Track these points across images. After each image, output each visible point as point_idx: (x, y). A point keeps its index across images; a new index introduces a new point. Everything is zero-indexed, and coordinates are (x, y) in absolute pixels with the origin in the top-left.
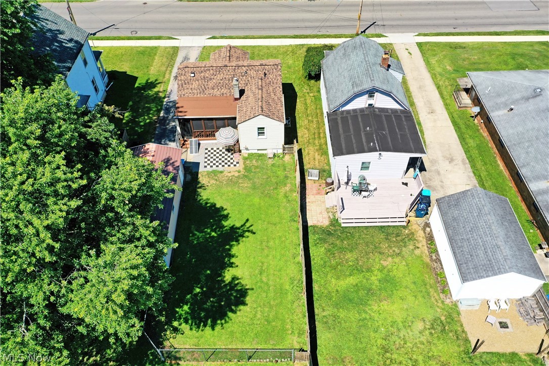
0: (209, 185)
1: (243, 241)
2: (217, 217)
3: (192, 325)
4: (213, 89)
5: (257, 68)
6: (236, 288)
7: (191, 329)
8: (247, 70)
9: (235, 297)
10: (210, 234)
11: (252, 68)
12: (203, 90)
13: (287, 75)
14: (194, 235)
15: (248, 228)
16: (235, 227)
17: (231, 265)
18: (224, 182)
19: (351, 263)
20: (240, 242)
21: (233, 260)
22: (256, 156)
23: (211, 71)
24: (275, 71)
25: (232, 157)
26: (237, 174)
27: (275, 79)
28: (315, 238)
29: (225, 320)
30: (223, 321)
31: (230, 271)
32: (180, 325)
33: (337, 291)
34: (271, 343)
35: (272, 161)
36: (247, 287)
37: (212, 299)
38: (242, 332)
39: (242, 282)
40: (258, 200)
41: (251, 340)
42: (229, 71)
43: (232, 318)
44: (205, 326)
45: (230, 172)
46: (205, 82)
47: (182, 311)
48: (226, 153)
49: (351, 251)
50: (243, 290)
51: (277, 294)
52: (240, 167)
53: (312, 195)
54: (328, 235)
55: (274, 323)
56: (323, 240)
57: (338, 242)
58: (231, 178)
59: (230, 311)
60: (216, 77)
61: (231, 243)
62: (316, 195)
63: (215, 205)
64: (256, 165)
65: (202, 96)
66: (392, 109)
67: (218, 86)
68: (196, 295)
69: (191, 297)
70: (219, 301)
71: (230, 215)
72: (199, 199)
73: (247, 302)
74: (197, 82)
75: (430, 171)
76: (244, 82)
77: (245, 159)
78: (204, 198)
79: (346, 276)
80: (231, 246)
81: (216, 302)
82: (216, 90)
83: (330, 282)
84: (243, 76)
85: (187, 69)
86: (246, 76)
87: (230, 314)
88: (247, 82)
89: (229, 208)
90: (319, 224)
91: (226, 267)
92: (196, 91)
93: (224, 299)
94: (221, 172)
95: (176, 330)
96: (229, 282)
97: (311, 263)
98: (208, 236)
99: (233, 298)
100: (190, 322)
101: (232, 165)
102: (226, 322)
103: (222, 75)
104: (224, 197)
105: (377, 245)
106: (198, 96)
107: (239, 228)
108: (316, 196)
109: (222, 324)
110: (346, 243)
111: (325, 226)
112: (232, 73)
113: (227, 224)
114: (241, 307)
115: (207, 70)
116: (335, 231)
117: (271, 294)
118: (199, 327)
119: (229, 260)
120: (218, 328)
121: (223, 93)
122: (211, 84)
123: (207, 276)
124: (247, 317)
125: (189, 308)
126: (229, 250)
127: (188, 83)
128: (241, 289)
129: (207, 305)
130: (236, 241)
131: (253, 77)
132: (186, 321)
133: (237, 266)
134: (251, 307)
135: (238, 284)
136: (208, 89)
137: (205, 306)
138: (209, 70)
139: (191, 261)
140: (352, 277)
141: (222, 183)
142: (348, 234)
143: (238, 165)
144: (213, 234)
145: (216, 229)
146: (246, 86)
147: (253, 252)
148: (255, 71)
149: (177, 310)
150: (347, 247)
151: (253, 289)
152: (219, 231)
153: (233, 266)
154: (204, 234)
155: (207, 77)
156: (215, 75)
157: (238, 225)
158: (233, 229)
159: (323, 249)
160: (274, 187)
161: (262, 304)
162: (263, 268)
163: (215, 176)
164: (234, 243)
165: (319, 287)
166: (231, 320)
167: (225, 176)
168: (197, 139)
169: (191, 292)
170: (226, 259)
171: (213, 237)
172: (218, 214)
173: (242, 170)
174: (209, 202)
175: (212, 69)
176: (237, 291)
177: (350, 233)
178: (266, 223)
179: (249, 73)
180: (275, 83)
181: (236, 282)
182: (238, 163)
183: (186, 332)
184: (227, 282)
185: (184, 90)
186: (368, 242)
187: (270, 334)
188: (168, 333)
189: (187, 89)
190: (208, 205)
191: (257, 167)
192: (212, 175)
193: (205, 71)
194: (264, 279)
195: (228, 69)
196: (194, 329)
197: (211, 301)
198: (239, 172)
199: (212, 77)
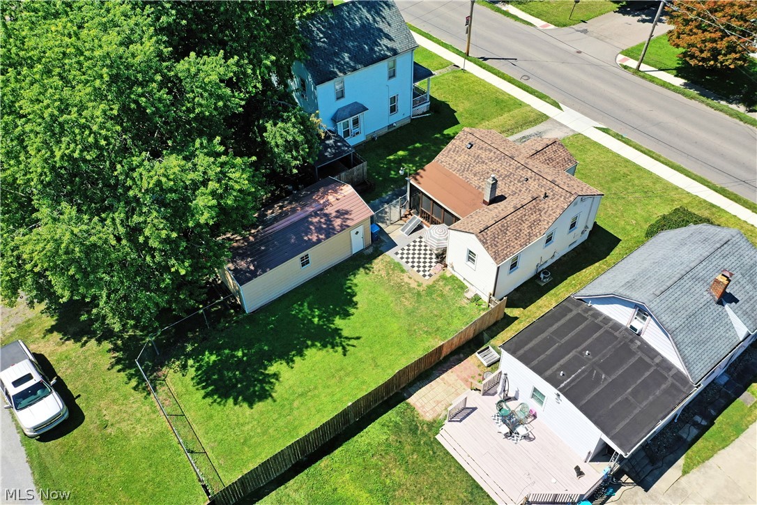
0: (376, 273)
1: (327, 351)
2: (341, 308)
3: (197, 376)
4: (475, 175)
5: (544, 183)
6: (264, 385)
7: (193, 379)
8: (531, 178)
9: (255, 392)
10: (314, 317)
11: (539, 180)
12: (465, 169)
13: (628, 227)
14: (302, 305)
15: (348, 345)
16: (340, 332)
17: (290, 361)
18: (392, 282)
19: (388, 481)
20: (325, 350)
21: (297, 359)
22: (457, 284)
23: (492, 154)
24: (562, 199)
25: (433, 264)
26: (414, 285)
27: (552, 210)
28: (392, 419)
29: (221, 401)
30: (219, 400)
31: (282, 366)
32: (192, 366)
33: (335, 490)
34: (220, 462)
35: (467, 304)
36: (274, 394)
37: (237, 373)
38: (218, 425)
39: (277, 384)
40: (396, 328)
41: (213, 440)
42: (510, 165)
43: (227, 405)
44: (204, 388)
45: (410, 278)
46: (475, 161)
47: (208, 358)
48: (434, 256)
49: (407, 471)
50: (268, 393)
51: (286, 427)
52: (427, 281)
53: (458, 376)
54: (411, 430)
55: (246, 449)
56: (397, 428)
57: (408, 448)
58: (403, 284)
59: (233, 398)
60: (490, 163)
61: (316, 343)
62: (462, 380)
63: (355, 295)
64: (445, 293)
65: (458, 175)
66: (664, 360)
67: (482, 175)
68: (234, 356)
69: (228, 354)
70: (238, 381)
71: (352, 317)
72: (349, 278)
73: (255, 406)
74: (467, 156)
75: (653, 498)
76: (514, 189)
77: (443, 278)
78: (355, 281)
79: (364, 487)
80: (313, 345)
81: (236, 379)
82: (476, 178)
83: (343, 474)
84: (519, 181)
85: (471, 136)
86: (523, 184)
87: (231, 401)
88: (517, 191)
89: (360, 310)
90: (420, 411)
91: (284, 359)
92: (456, 166)
93: (245, 383)
94: (403, 271)
95: (184, 367)
96: (268, 374)
97: (354, 437)
98: (310, 317)
99: (252, 389)
100: (199, 372)
101: (422, 273)
102: (219, 403)
103: (498, 165)
104: (371, 296)
105: (444, 497)
106: (454, 173)
107: (340, 337)
108: (459, 380)
109: (215, 401)
110: (415, 457)
111: (421, 419)
112: (511, 171)
113: (338, 322)
114: (245, 405)
115: (489, 149)
116: (423, 434)
117: (281, 423)
118: (198, 384)
119: (294, 356)
120: (209, 400)
121: (480, 187)
122: (478, 168)
123: (261, 350)
124: (238, 417)
125: (214, 361)
126: (307, 347)
127: (458, 152)
128: (268, 391)
129: (228, 373)
130: (322, 345)
131: (530, 190)
132: (197, 370)
133: (292, 368)
134: (251, 415)
135: (271, 383)
136: (469, 172)
137: (226, 373)
138: (491, 151)
139: (269, 324)
140: (368, 495)
141: (390, 282)
142: (431, 452)
143: (427, 277)
144: (316, 320)
145: (324, 317)
146: (513, 195)
147: (322, 370)
148: (539, 186)
149: (207, 353)
150: (410, 462)
151: (275, 401)
152: (323, 322)
153: (291, 364)
154: (309, 312)
155: (481, 158)
156: (491, 161)
157: (345, 333)
158: (337, 331)
159: (385, 437)
160: (430, 330)
161: (262, 422)
162: (309, 393)
163: (393, 270)
164: (319, 345)
165: (327, 466)
166: (225, 406)
167: (402, 277)
168: (422, 219)
169: (232, 350)
170: (293, 353)
171: (313, 322)
172: (346, 306)
173: (424, 285)
174: (353, 288)
175: (495, 153)
176: (263, 388)
177: (434, 453)
178: (370, 355)
179: (530, 183)
180: (548, 214)
181: (273, 380)
182: (430, 275)
183: (186, 377)
184: (267, 372)
185: (447, 156)
186: (438, 483)
187: (231, 453)
188: (177, 363)
189: (451, 158)
190: (349, 291)
191: (442, 296)
192: (390, 266)
193: (485, 150)
194: (296, 404)
195: (511, 163)
196: (194, 381)
197: (235, 374)
198: (419, 286)
199: (487, 161)
